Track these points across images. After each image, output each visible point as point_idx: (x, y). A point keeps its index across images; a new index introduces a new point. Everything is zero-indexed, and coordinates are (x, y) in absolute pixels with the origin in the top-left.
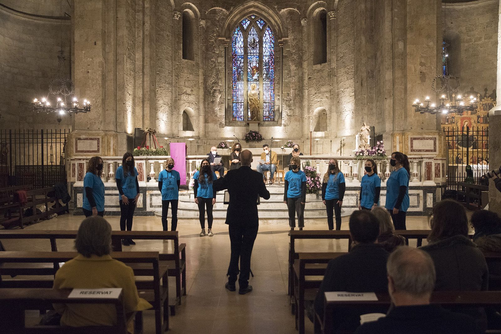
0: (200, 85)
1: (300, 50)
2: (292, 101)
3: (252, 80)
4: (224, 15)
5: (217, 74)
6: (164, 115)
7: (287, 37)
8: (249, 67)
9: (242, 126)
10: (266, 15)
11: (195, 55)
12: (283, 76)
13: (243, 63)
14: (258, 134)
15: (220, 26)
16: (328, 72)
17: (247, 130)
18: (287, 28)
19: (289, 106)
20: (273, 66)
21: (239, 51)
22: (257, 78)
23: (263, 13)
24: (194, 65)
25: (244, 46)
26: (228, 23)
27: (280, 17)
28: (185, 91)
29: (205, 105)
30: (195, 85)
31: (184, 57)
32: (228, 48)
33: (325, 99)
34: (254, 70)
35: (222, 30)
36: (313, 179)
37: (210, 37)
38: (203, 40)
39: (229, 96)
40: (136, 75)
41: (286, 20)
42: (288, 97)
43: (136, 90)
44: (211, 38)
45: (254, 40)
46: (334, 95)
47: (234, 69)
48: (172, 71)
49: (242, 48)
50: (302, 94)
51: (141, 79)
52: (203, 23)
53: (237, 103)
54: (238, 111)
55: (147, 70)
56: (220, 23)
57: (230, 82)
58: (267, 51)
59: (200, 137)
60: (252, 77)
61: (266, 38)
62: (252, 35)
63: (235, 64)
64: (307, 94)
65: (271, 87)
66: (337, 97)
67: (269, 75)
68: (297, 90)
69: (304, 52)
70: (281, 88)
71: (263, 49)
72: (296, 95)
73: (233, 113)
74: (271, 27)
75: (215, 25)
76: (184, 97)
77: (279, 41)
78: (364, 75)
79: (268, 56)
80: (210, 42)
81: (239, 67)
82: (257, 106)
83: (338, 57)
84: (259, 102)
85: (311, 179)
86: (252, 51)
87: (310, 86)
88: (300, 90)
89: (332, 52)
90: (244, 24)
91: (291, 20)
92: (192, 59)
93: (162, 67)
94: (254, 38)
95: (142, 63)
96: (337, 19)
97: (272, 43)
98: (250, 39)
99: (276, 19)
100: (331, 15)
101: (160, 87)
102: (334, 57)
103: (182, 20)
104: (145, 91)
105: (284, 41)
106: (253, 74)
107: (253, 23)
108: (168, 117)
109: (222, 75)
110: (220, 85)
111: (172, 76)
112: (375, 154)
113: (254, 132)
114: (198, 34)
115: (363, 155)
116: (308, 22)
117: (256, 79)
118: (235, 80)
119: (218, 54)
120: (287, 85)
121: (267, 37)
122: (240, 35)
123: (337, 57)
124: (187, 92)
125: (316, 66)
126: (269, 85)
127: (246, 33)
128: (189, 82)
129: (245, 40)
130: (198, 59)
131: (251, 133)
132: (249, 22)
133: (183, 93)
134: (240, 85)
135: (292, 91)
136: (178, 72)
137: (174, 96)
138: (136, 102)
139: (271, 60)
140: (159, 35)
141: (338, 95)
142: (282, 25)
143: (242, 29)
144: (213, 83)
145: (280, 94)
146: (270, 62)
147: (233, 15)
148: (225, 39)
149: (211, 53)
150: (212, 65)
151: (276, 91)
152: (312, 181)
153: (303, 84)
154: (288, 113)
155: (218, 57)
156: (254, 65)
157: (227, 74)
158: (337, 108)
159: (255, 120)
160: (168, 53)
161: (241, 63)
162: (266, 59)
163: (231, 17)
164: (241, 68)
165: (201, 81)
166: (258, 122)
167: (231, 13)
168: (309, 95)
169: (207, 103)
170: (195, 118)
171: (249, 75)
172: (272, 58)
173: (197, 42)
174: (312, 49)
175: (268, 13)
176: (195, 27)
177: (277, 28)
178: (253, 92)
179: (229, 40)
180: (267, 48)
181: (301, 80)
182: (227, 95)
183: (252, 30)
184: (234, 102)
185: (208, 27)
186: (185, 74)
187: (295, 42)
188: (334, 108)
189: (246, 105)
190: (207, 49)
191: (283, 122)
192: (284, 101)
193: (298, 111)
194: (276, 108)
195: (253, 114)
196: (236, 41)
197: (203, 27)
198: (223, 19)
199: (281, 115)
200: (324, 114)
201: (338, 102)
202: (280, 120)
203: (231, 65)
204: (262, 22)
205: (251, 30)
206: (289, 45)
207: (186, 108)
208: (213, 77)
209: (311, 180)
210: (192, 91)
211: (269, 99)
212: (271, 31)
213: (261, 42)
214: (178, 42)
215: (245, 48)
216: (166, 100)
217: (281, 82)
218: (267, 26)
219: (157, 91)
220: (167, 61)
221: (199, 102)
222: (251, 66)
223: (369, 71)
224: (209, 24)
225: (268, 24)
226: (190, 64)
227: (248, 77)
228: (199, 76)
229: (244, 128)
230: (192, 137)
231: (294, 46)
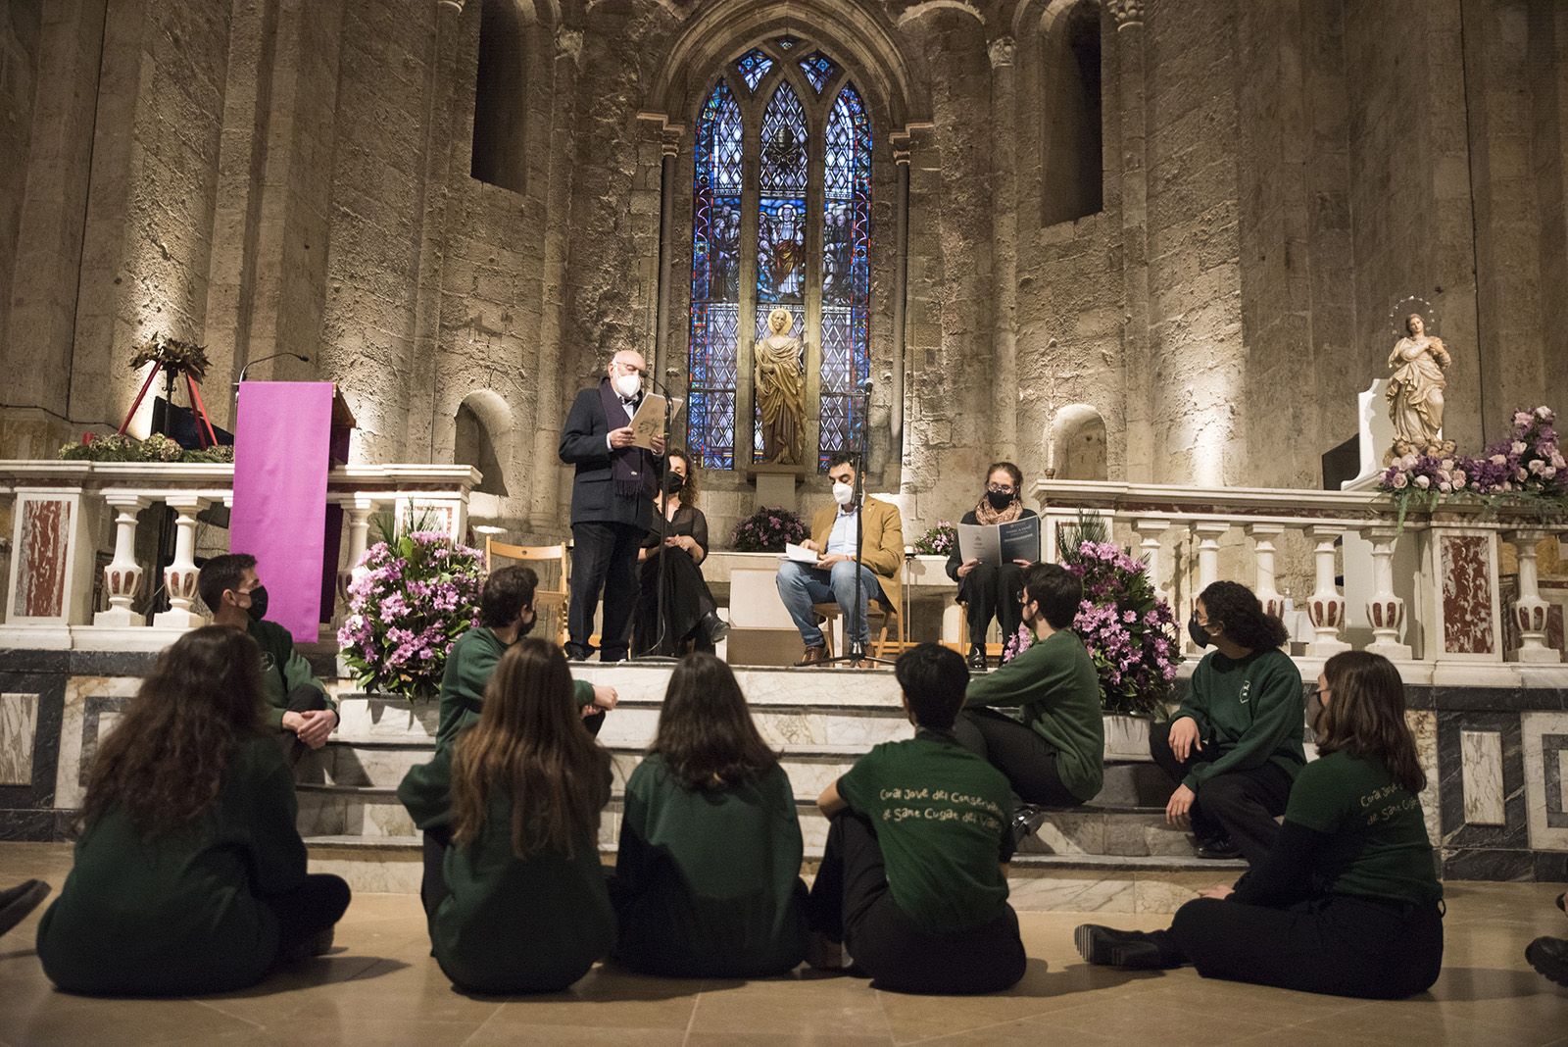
0: (545, 298)
1: (984, 171)
2: (947, 386)
3: (773, 299)
4: (665, 26)
5: (623, 263)
6: (366, 404)
7: (930, 119)
8: (765, 244)
9: (726, 490)
10: (839, 33)
11: (530, 173)
12: (910, 279)
13: (738, 226)
14: (793, 521)
15: (644, 64)
16: (1111, 250)
17: (746, 505)
18: (930, 87)
19: (933, 406)
20: (865, 243)
21: (724, 178)
22: (796, 289)
23: (830, 28)
24: (522, 211)
25: (742, 158)
26: (679, 56)
27: (899, 39)
28: (472, 314)
29: (564, 388)
30: (522, 298)
31: (481, 171)
32: (676, 161)
33: (1094, 369)
34: (787, 255)
35: (653, 85)
36: (1131, 617)
37: (601, 104)
38: (567, 111)
39: (672, 362)
40: (221, 179)
41: (926, 51)
42: (929, 369)
43: (215, 250)
44: (604, 112)
45: (789, 135)
46: (1140, 344)
47: (700, 250)
48: (418, 221)
49: (733, 163)
50: (992, 348)
51: (244, 204)
52: (570, 42)
53: (706, 392)
54: (711, 428)
55: (277, 167)
56: (648, 57)
57: (680, 302)
58: (841, 181)
59: (533, 523)
60: (775, 287)
61: (838, 128)
62: (779, 116)
63: (703, 232)
64: (1012, 351)
65: (857, 331)
66: (1154, 356)
67: (850, 279)
68: (967, 339)
69: (1001, 173)
70: (897, 335)
71: (827, 171)
72: (964, 360)
73: (688, 435)
74: (858, 85)
75: (624, 61)
76: (468, 342)
77: (893, 137)
78: (1300, 216)
79: (847, 202)
80: (598, 125)
81: (719, 244)
82: (791, 403)
83: (1156, 179)
84: (804, 386)
85: (1120, 614)
86: (777, 180)
87: (1024, 319)
88: (981, 336)
89: (1130, 161)
90: (747, 72)
91: (946, 48)
92: (516, 184)
93: (367, 194)
94: (786, 126)
95: (250, 130)
96: (1148, 26)
97: (865, 149)
98: (772, 129)
99: (884, 47)
100: (1122, 9)
101: (352, 277)
102: (1138, 185)
103: (478, 15)
104: (260, 261)
105: (915, 134)
106: (780, 276)
107: (785, 68)
108: (382, 418)
109: (646, 268)
110: (635, 306)
111: (416, 243)
112: (1508, 486)
113: (776, 514)
114: (551, 87)
115: (1434, 486)
116: (1016, 53)
117: (792, 295)
118: (701, 296)
119: (632, 179)
120: (926, 319)
121: (844, 123)
122: (732, 113)
123: (1151, 179)
124: (485, 323)
125: (1053, 229)
126: (848, 322)
127: (753, 106)
128: (497, 280)
129: (752, 132)
130: (544, 186)
131: (762, 518)
132: (769, 63)
133: (467, 325)
134: (721, 320)
135: (946, 341)
136: (448, 231)
137: (418, 331)
138: (209, 307)
139: (859, 217)
140: (365, 50)
141: (1157, 345)
142: (909, 73)
143: (737, 91)
144: (605, 297)
145: (894, 357)
146: (856, 226)
147: (701, 28)
148: (664, 119)
149: (600, 171)
150: (603, 219)
151: (878, 345)
152: (1127, 627)
153: (995, 309)
154: (930, 435)
155: (631, 191)
156: (787, 235)
157: (667, 266)
158: (1152, 402)
159: (782, 462)
160: (404, 139)
161: (728, 227)
162: (836, 212)
163: (695, 36)
164: (729, 249)
165: (550, 282)
166: (797, 469)
167: (695, 17)
168: (1021, 354)
169: (571, 380)
170: (513, 439)
171: (762, 278)
172: (863, 209)
173: (540, 117)
174: (1036, 163)
175: (849, 26)
176: (534, 57)
177: (884, 89)
178: (779, 342)
179: (680, 130)
180: (841, 172)
181: (988, 291)
182: (663, 357)
183: (779, 95)
184: (696, 390)
185: (591, 65)
186: (479, 245)
187: (963, 136)
188: (1138, 403)
189: (746, 404)
190: (584, 154)
191: (906, 475)
192: (911, 385)
193: (973, 428)
194: (876, 416)
195: (773, 436)
196: (712, 137)
197: (571, 59)
198: (659, 39)
199: (896, 446)
200: (1089, 439)
201: (1159, 375)
202: (892, 468)
203: (688, 232)
204: (823, 65)
205: (775, 95)
206: (937, 150)
207: (476, 391)
208: (607, 272)
209: (1120, 621)
210: (506, 318)
211: (847, 379)
212: (861, 103)
213: (816, 146)
214: (456, 106)
215: (750, 166)
216: (381, 343)
217: (898, 307)
218: (843, 81)
219: (337, 290)
220: (396, 172)
221: (535, 371)
222: (770, 241)
223: (1326, 194)
224: (597, 54)
225: (849, 74)
226: (506, 204)
227: (760, 287)
228: (541, 260)
229: (734, 497)
230: (495, 522)
231: (955, 154)
